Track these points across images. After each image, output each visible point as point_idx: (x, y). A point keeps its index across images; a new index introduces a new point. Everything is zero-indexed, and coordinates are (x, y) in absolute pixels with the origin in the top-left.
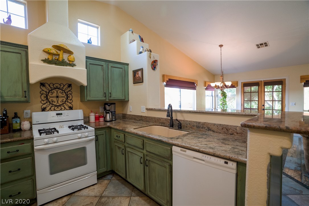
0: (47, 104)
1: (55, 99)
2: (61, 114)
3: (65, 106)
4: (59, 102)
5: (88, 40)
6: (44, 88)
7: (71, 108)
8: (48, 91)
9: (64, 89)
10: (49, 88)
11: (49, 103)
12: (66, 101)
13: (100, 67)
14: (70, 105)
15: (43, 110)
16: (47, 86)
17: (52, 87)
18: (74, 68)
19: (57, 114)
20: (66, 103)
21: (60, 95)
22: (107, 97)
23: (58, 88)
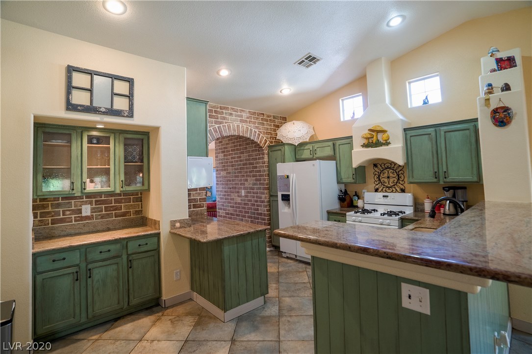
0: (379, 185)
1: (386, 180)
2: (387, 196)
3: (397, 188)
4: (390, 183)
5: (424, 101)
6: (376, 169)
7: (403, 191)
8: (380, 171)
9: (395, 169)
10: (381, 168)
11: (381, 184)
12: (397, 183)
13: (427, 136)
14: (402, 187)
15: (376, 190)
16: (379, 166)
17: (383, 167)
18: (390, 146)
19: (384, 196)
20: (398, 184)
21: (391, 175)
22: (441, 178)
23: (389, 168)
